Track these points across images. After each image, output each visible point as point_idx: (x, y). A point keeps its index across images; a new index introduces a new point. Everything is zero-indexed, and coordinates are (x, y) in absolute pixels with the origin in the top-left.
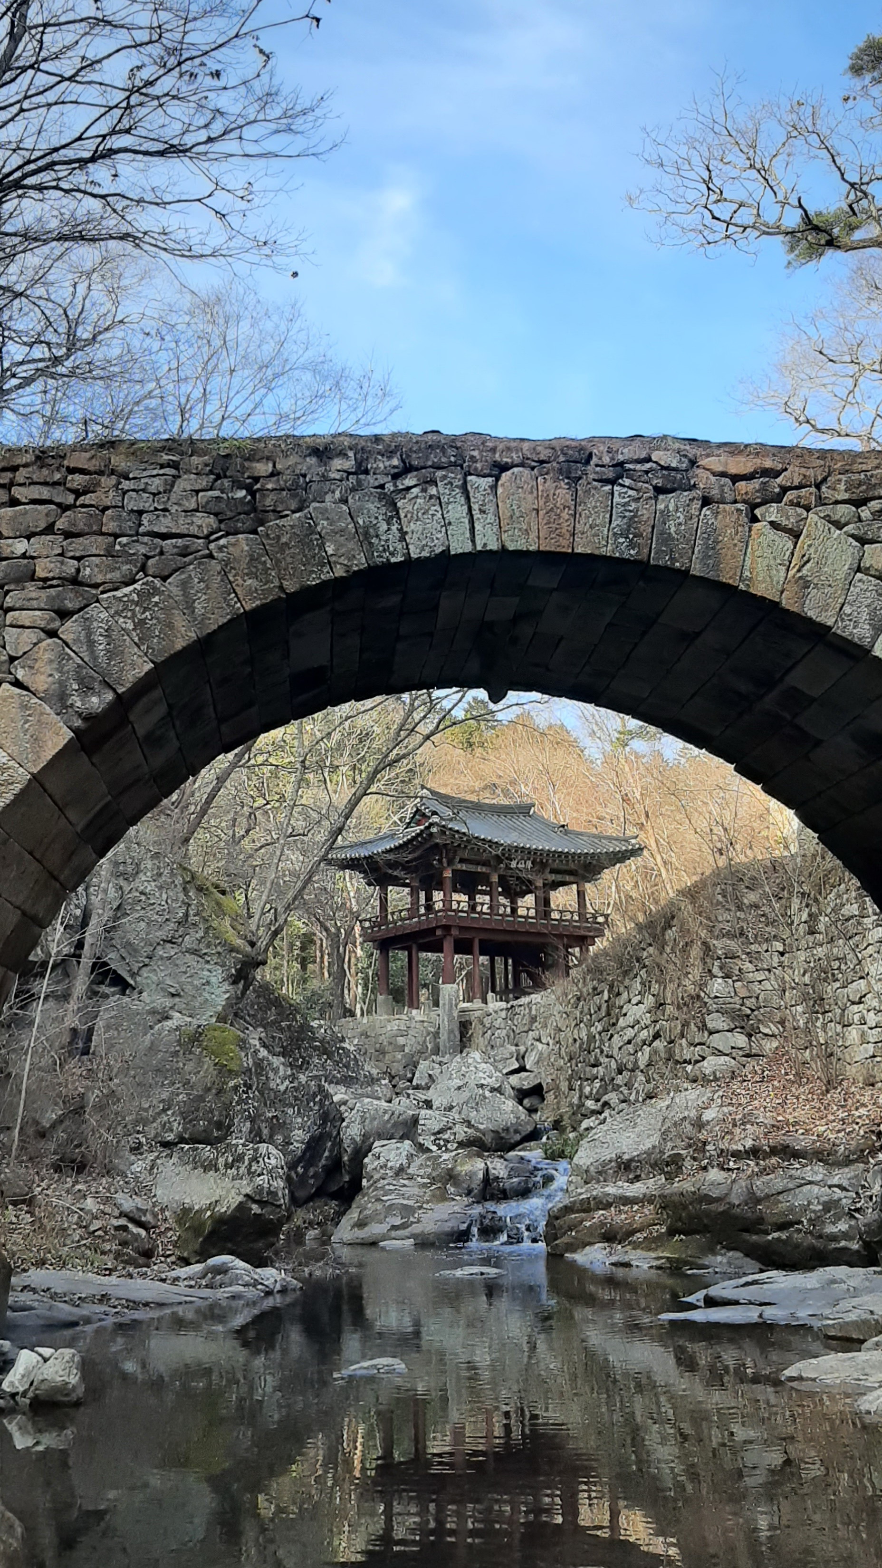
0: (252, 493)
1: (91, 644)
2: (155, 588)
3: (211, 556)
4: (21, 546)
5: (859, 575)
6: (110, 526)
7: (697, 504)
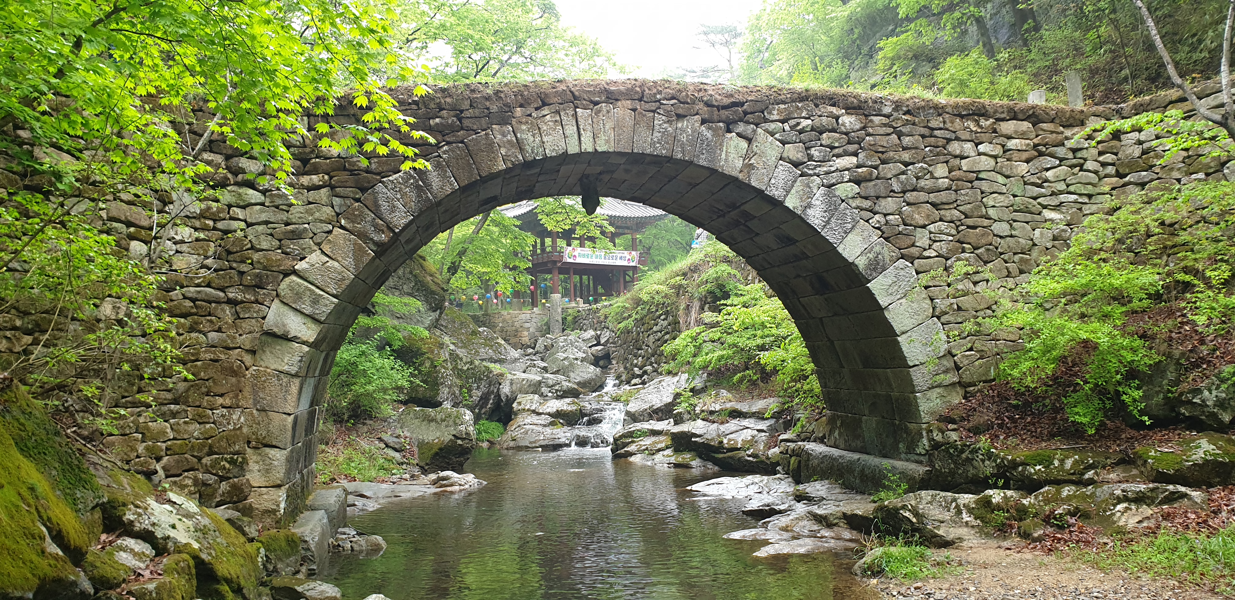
0: (460, 120)
1: (379, 206)
2: (411, 175)
3: (440, 156)
5: (781, 162)
7: (697, 124)
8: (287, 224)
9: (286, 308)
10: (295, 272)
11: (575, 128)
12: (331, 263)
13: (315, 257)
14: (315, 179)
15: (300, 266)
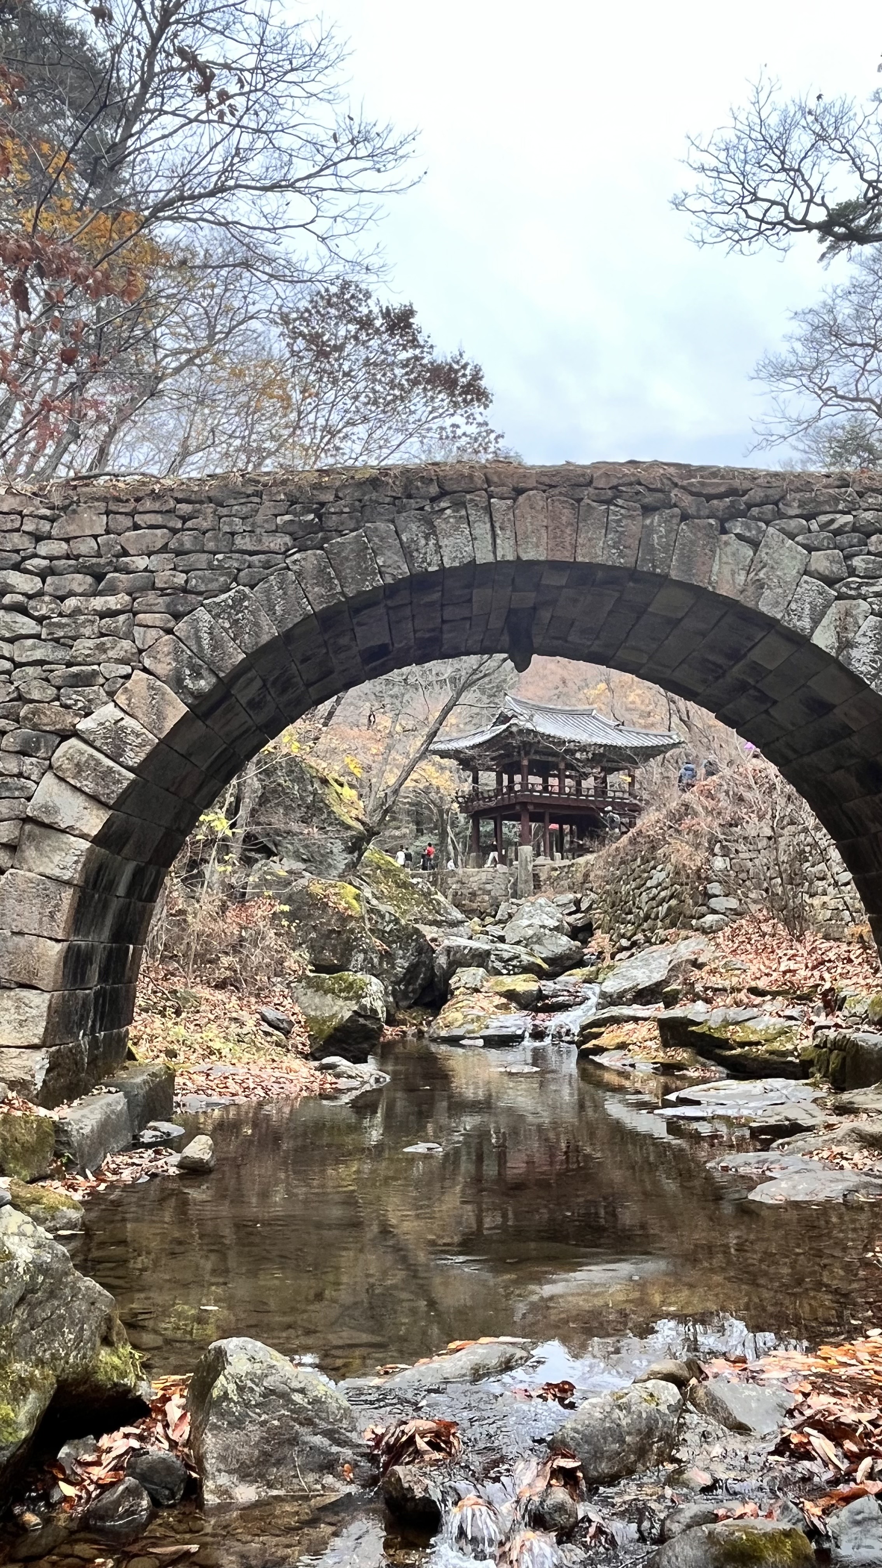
0: (320, 516)
1: (199, 639)
2: (245, 595)
3: (288, 568)
4: (141, 562)
5: (805, 577)
6: (211, 546)
7: (675, 521)
8: (69, 665)
9: (64, 785)
10: (75, 733)
11: (488, 526)
12: (128, 722)
13: (107, 712)
14: (113, 602)
15: (83, 725)
